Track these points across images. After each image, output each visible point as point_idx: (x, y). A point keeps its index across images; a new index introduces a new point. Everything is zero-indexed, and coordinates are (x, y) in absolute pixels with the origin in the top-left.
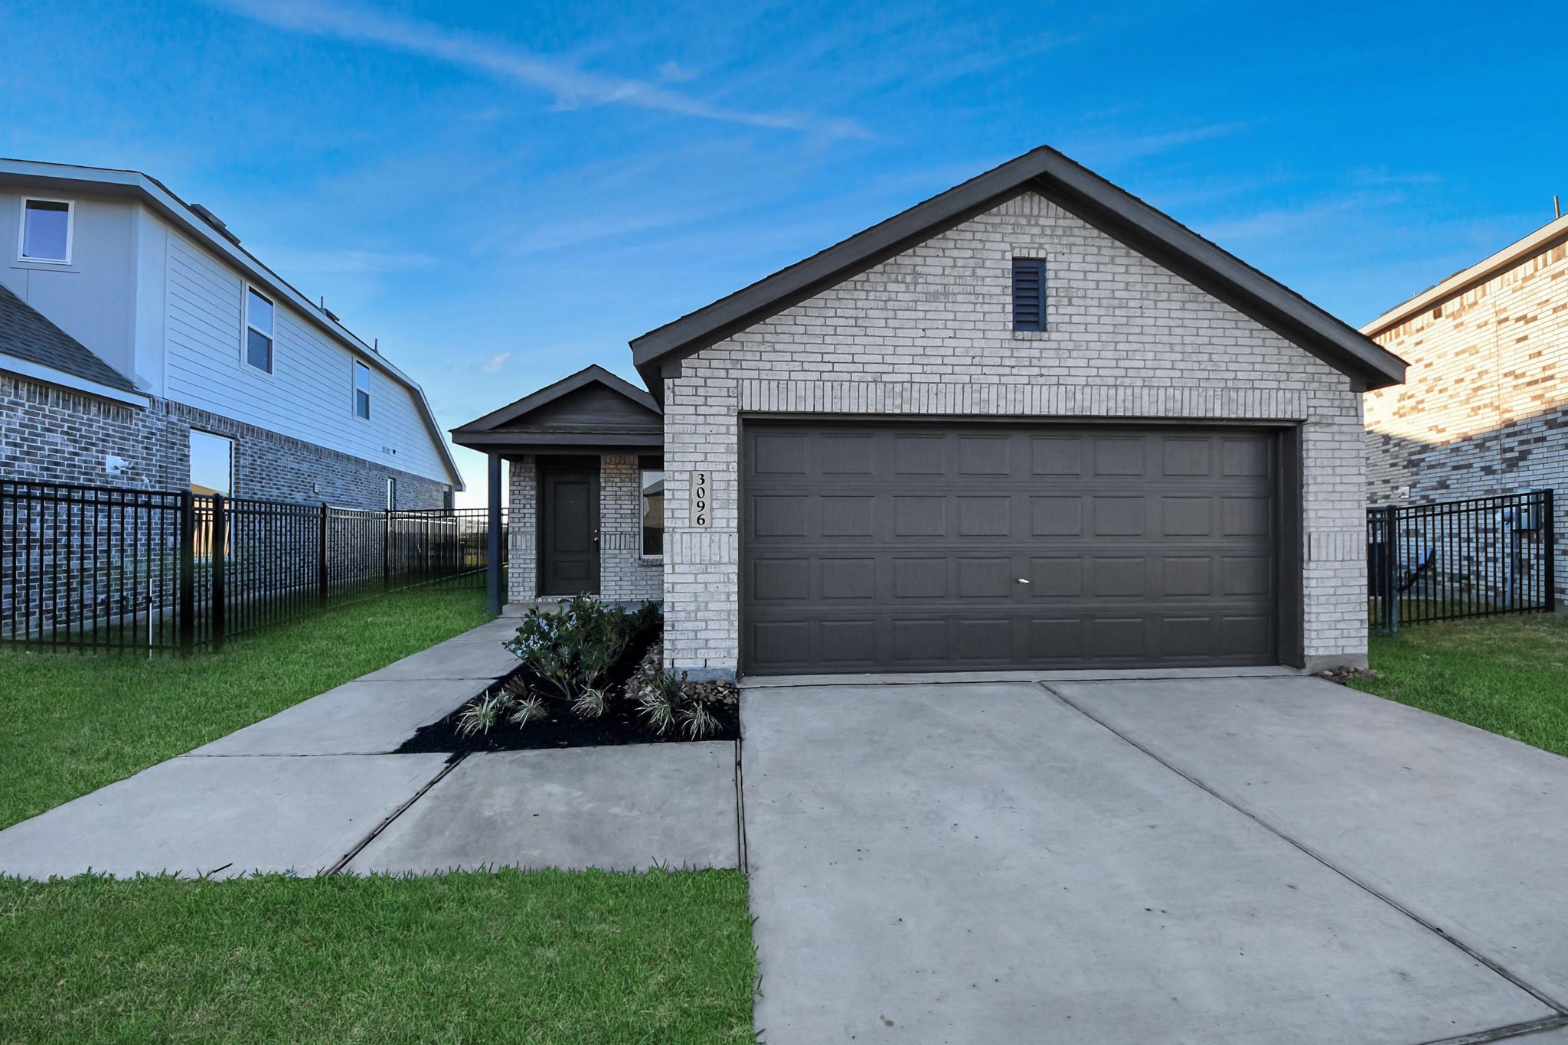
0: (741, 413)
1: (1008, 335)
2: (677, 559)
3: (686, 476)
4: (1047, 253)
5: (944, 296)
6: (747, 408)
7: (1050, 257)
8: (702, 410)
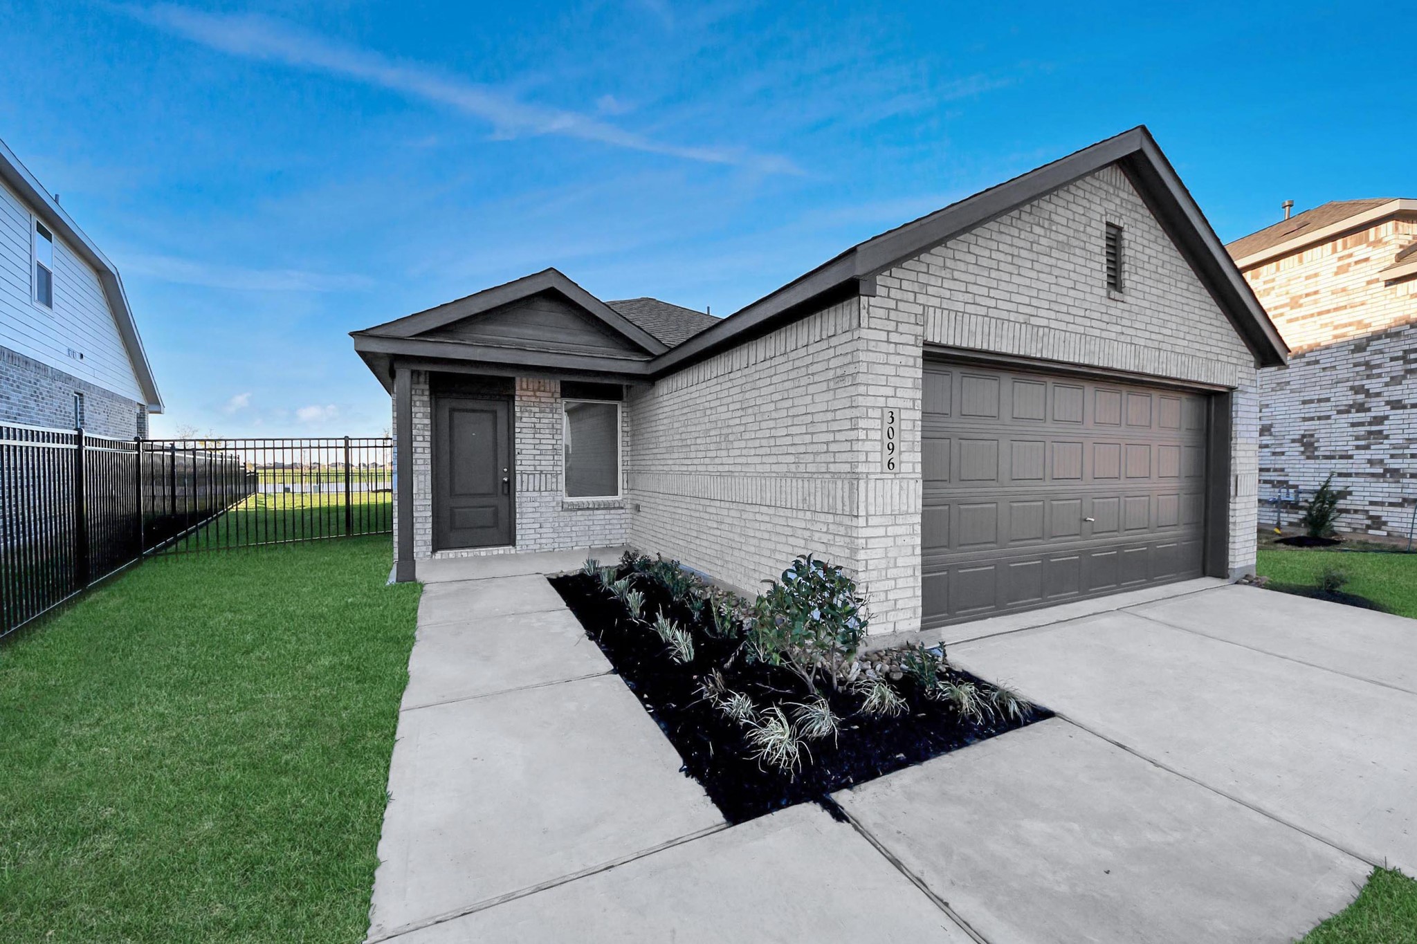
0: (926, 344)
1: (1104, 293)
2: (872, 510)
3: (877, 413)
4: (1124, 224)
5: (1064, 246)
6: (930, 339)
7: (1126, 227)
8: (894, 337)
